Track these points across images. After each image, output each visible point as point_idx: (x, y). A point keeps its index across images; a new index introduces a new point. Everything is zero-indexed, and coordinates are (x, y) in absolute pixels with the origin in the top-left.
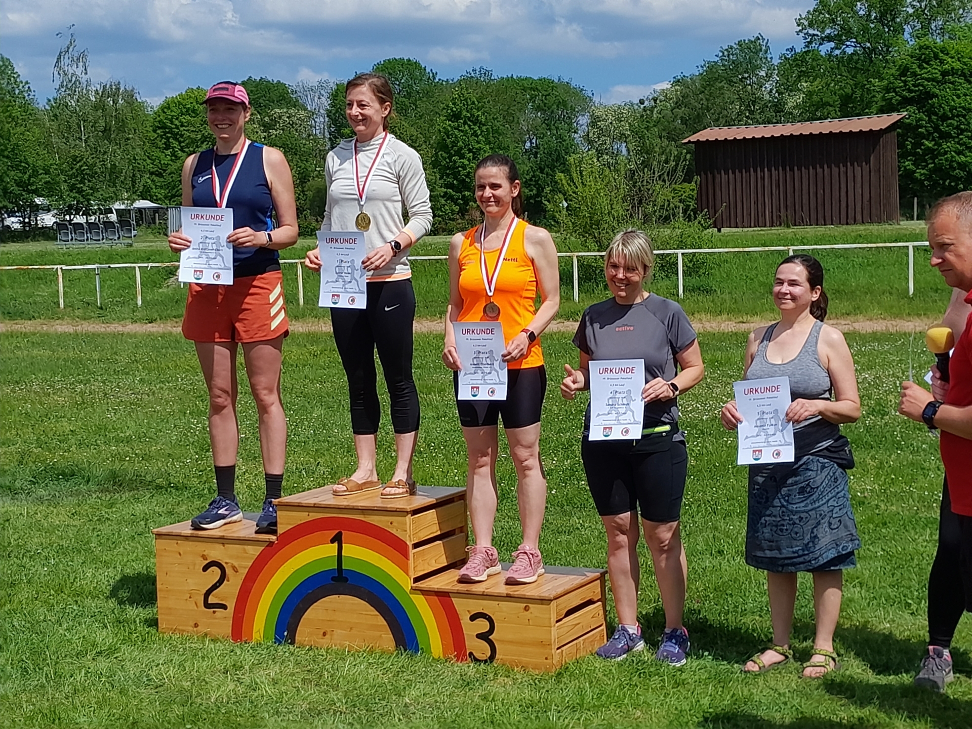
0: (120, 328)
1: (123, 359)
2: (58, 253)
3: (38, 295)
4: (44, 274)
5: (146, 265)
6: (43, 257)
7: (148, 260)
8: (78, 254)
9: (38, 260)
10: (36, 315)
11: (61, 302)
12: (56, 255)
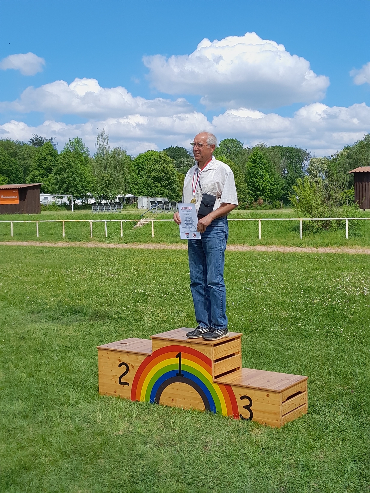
0: (114, 246)
1: (111, 260)
3: (83, 232)
4: (86, 223)
5: (125, 220)
6: (86, 217)
7: (126, 218)
8: (100, 215)
9: (84, 218)
10: (81, 240)
11: (92, 234)
12: (91, 216)
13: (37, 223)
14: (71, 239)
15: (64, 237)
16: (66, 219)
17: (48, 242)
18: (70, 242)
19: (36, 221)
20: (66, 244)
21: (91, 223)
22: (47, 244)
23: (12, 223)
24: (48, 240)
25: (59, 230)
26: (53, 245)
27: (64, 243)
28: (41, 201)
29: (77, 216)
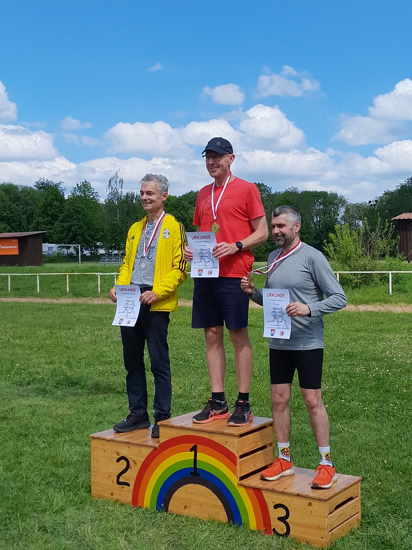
2: (100, 267)
3: (90, 286)
4: (93, 277)
6: (93, 269)
8: (109, 268)
9: (91, 270)
10: (87, 295)
11: (99, 289)
12: (99, 268)
13: (38, 276)
14: (76, 295)
15: (67, 292)
16: (71, 272)
17: (49, 298)
18: (75, 298)
19: (36, 274)
20: (69, 301)
21: (99, 276)
22: (48, 301)
23: (9, 276)
24: (50, 296)
25: (62, 284)
26: (55, 301)
27: (67, 299)
28: (43, 251)
29: (83, 269)
